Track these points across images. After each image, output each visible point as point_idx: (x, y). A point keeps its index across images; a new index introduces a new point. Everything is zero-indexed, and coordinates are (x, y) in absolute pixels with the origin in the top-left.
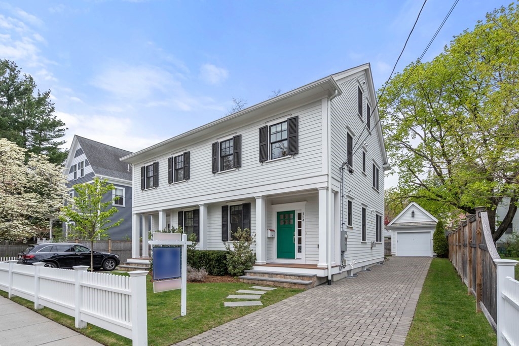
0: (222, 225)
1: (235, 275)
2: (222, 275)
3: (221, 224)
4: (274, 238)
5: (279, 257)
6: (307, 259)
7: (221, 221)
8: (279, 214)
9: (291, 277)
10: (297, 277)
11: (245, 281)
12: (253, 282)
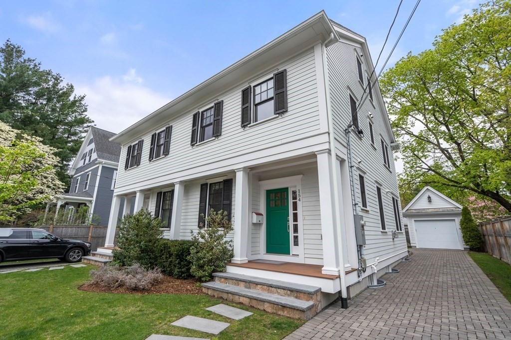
0: (200, 207)
1: (200, 280)
2: (185, 279)
3: (198, 206)
4: (262, 224)
5: (270, 250)
6: (306, 256)
7: (199, 203)
8: (269, 193)
9: (279, 290)
10: (289, 292)
11: (210, 292)
12: (221, 295)
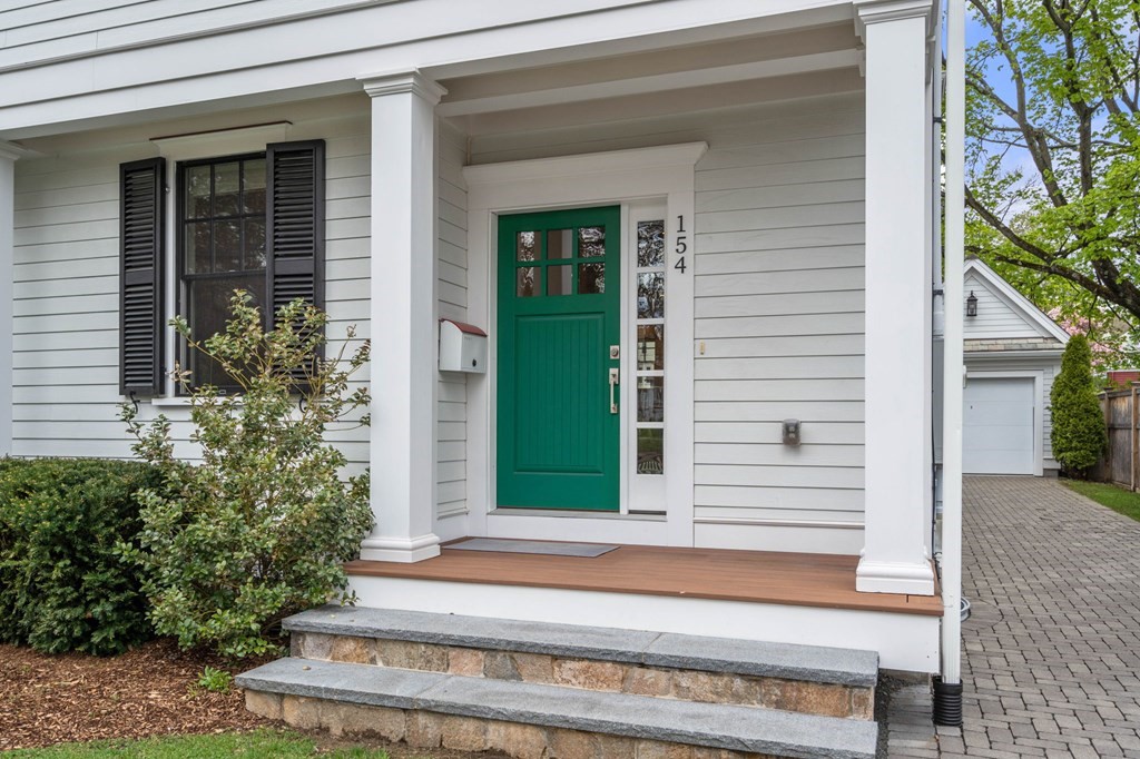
0: (125, 288)
1: (205, 652)
2: (104, 653)
3: (114, 285)
4: (481, 376)
5: (510, 496)
6: (702, 514)
7: (114, 266)
8: (510, 225)
9: (685, 680)
10: (738, 684)
11: (292, 714)
12: (364, 721)
